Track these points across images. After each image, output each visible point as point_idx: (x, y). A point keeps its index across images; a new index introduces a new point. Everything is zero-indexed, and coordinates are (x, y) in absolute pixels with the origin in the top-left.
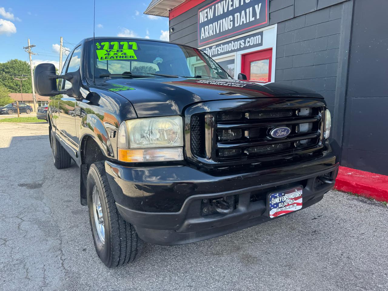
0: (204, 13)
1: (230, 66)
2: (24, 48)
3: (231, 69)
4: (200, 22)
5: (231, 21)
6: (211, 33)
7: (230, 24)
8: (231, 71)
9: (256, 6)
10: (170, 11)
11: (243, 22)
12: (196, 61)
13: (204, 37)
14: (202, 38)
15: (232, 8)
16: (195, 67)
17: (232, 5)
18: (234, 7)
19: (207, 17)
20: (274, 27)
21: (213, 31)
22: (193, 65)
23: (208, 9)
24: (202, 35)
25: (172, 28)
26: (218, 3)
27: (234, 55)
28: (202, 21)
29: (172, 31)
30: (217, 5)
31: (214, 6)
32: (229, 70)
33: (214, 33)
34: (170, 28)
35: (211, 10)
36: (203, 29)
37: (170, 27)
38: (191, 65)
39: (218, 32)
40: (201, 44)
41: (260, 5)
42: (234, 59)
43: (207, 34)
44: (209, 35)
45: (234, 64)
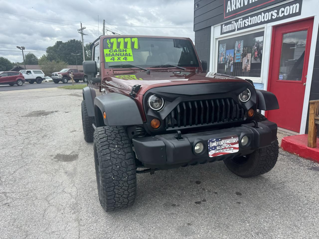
1: (259, 39)
2: (78, 30)
3: (259, 42)
6: (238, 6)
8: (259, 44)
12: (221, 35)
13: (230, 11)
14: (227, 12)
16: (219, 41)
21: (240, 4)
22: (217, 39)
24: (229, 8)
25: (197, 4)
27: (264, 28)
29: (197, 7)
32: (256, 43)
33: (242, 6)
34: (195, 5)
36: (229, 2)
37: (195, 3)
38: (214, 39)
39: (246, 4)
40: (226, 17)
42: (264, 31)
43: (234, 8)
44: (236, 8)
45: (263, 36)
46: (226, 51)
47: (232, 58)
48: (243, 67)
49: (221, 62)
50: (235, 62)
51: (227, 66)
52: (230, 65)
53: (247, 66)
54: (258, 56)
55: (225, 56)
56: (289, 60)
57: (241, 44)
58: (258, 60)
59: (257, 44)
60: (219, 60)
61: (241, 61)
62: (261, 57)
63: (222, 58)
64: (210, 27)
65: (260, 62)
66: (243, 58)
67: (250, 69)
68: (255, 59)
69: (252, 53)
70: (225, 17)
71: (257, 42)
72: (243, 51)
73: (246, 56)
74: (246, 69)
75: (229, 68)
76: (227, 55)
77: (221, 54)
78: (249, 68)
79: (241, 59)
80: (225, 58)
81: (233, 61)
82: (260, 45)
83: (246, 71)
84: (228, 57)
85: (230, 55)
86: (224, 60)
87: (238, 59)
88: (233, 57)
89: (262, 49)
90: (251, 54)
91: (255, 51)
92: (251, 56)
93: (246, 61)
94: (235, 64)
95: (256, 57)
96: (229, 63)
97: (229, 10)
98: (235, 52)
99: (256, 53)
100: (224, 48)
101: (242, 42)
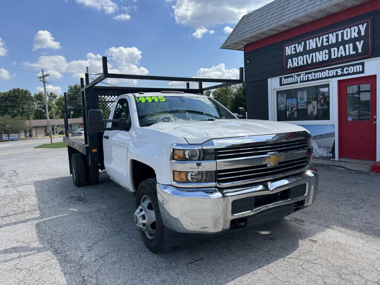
0: (291, 48)
2: (38, 78)
3: (325, 92)
4: (287, 54)
5: (326, 54)
6: (301, 63)
7: (325, 56)
9: (358, 43)
10: (246, 45)
11: (342, 55)
12: (280, 86)
13: (292, 67)
14: (288, 67)
15: (327, 44)
16: (277, 91)
17: (327, 42)
18: (330, 43)
19: (295, 50)
20: (379, 59)
21: (303, 62)
23: (297, 45)
24: (290, 65)
26: (309, 39)
27: (330, 81)
28: (290, 54)
29: (248, 62)
30: (307, 42)
31: (303, 42)
33: (305, 63)
34: (246, 60)
35: (300, 45)
36: (290, 60)
38: (273, 90)
39: (310, 62)
41: (362, 42)
42: (329, 84)
43: (295, 64)
44: (298, 65)
45: (328, 88)
46: (286, 99)
47: (294, 106)
48: (309, 112)
49: (281, 109)
50: (298, 108)
51: (289, 112)
52: (293, 111)
53: (313, 111)
54: (324, 103)
55: (286, 104)
56: (356, 106)
57: (305, 93)
58: (325, 106)
59: (322, 94)
60: (279, 107)
61: (306, 107)
62: (328, 104)
63: (282, 106)
64: (267, 79)
65: (327, 108)
66: (307, 105)
67: (317, 114)
68: (322, 105)
69: (318, 101)
70: (286, 71)
71: (322, 92)
72: (308, 98)
73: (312, 103)
74: (312, 114)
75: (292, 114)
76: (289, 103)
77: (280, 102)
78: (315, 113)
79: (306, 106)
80: (286, 106)
81: (296, 108)
82: (326, 94)
83: (313, 115)
84: (290, 104)
85: (292, 102)
86: (284, 107)
87: (302, 106)
88: (296, 104)
89: (329, 97)
90: (316, 102)
91: (321, 99)
92: (317, 103)
93: (312, 107)
94: (298, 110)
95: (323, 104)
96: (292, 109)
97: (290, 66)
98: (298, 100)
99: (322, 101)
100: (284, 97)
101: (305, 92)
